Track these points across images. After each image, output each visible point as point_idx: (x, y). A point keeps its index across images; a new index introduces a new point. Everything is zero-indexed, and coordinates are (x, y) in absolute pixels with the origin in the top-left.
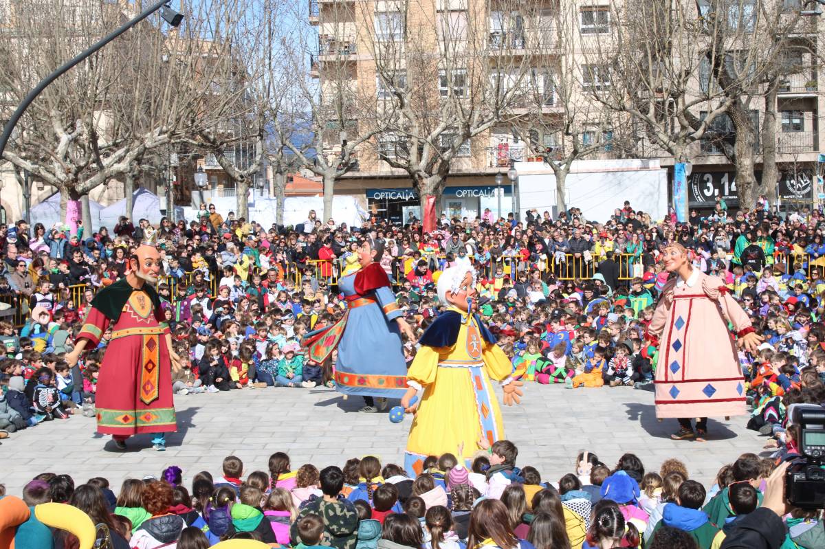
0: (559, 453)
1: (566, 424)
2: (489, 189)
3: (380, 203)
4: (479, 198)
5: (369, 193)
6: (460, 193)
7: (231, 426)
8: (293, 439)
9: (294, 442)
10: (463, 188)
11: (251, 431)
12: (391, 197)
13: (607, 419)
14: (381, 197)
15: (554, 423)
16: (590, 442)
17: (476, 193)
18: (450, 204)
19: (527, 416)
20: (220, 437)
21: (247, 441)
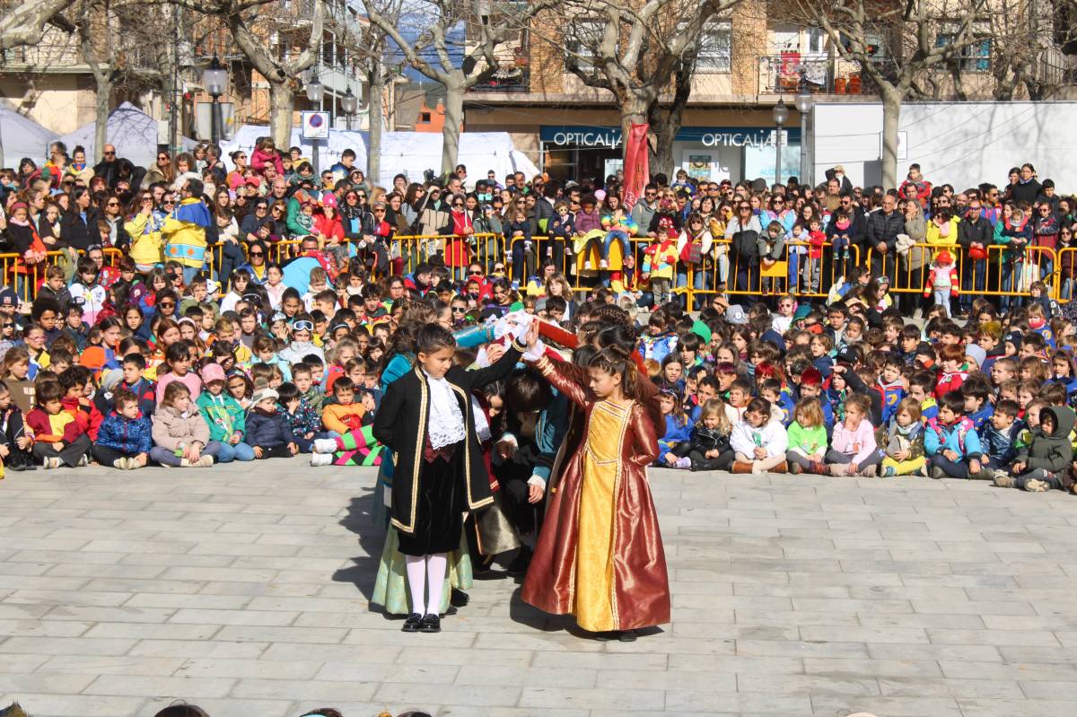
0: (853, 664)
1: (876, 589)
2: (761, 134)
3: (568, 152)
4: (743, 150)
5: (545, 132)
6: (708, 140)
7: (119, 562)
8: (244, 600)
9: (244, 607)
10: (714, 130)
11: (157, 578)
12: (584, 141)
13: (971, 582)
14: (567, 140)
15: (848, 587)
16: (929, 636)
17: (740, 140)
18: (691, 157)
19: (788, 566)
20: (80, 589)
21: (138, 601)
